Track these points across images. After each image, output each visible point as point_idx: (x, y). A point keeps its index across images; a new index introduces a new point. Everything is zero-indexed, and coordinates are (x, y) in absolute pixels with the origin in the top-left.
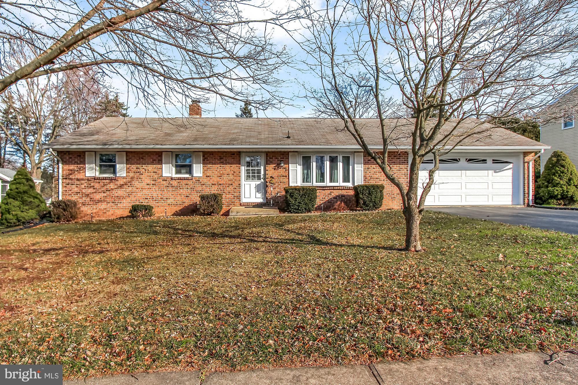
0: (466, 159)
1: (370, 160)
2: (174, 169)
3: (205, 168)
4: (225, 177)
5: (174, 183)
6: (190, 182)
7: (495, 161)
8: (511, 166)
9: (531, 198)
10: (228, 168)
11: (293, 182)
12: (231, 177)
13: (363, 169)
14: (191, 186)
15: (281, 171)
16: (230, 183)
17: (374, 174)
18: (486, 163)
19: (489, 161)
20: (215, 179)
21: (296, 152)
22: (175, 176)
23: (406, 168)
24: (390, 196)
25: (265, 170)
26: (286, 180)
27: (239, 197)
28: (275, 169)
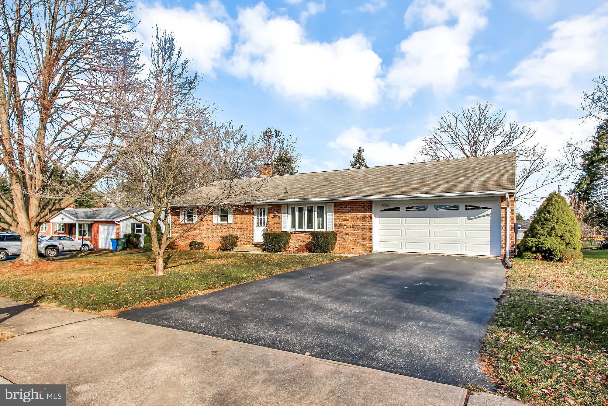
0: (435, 206)
1: (339, 209)
2: (219, 218)
3: (234, 217)
4: (244, 223)
5: (219, 227)
6: (226, 227)
7: (469, 207)
8: (489, 212)
9: (508, 249)
10: (246, 217)
11: (284, 228)
12: (248, 224)
13: (333, 217)
14: (227, 230)
15: (277, 219)
16: (247, 228)
17: (342, 222)
18: (458, 209)
19: (462, 208)
20: (239, 225)
21: (287, 205)
22: (220, 222)
23: (370, 216)
24: (356, 241)
25: (268, 219)
26: (279, 226)
27: (252, 238)
28: (273, 218)
